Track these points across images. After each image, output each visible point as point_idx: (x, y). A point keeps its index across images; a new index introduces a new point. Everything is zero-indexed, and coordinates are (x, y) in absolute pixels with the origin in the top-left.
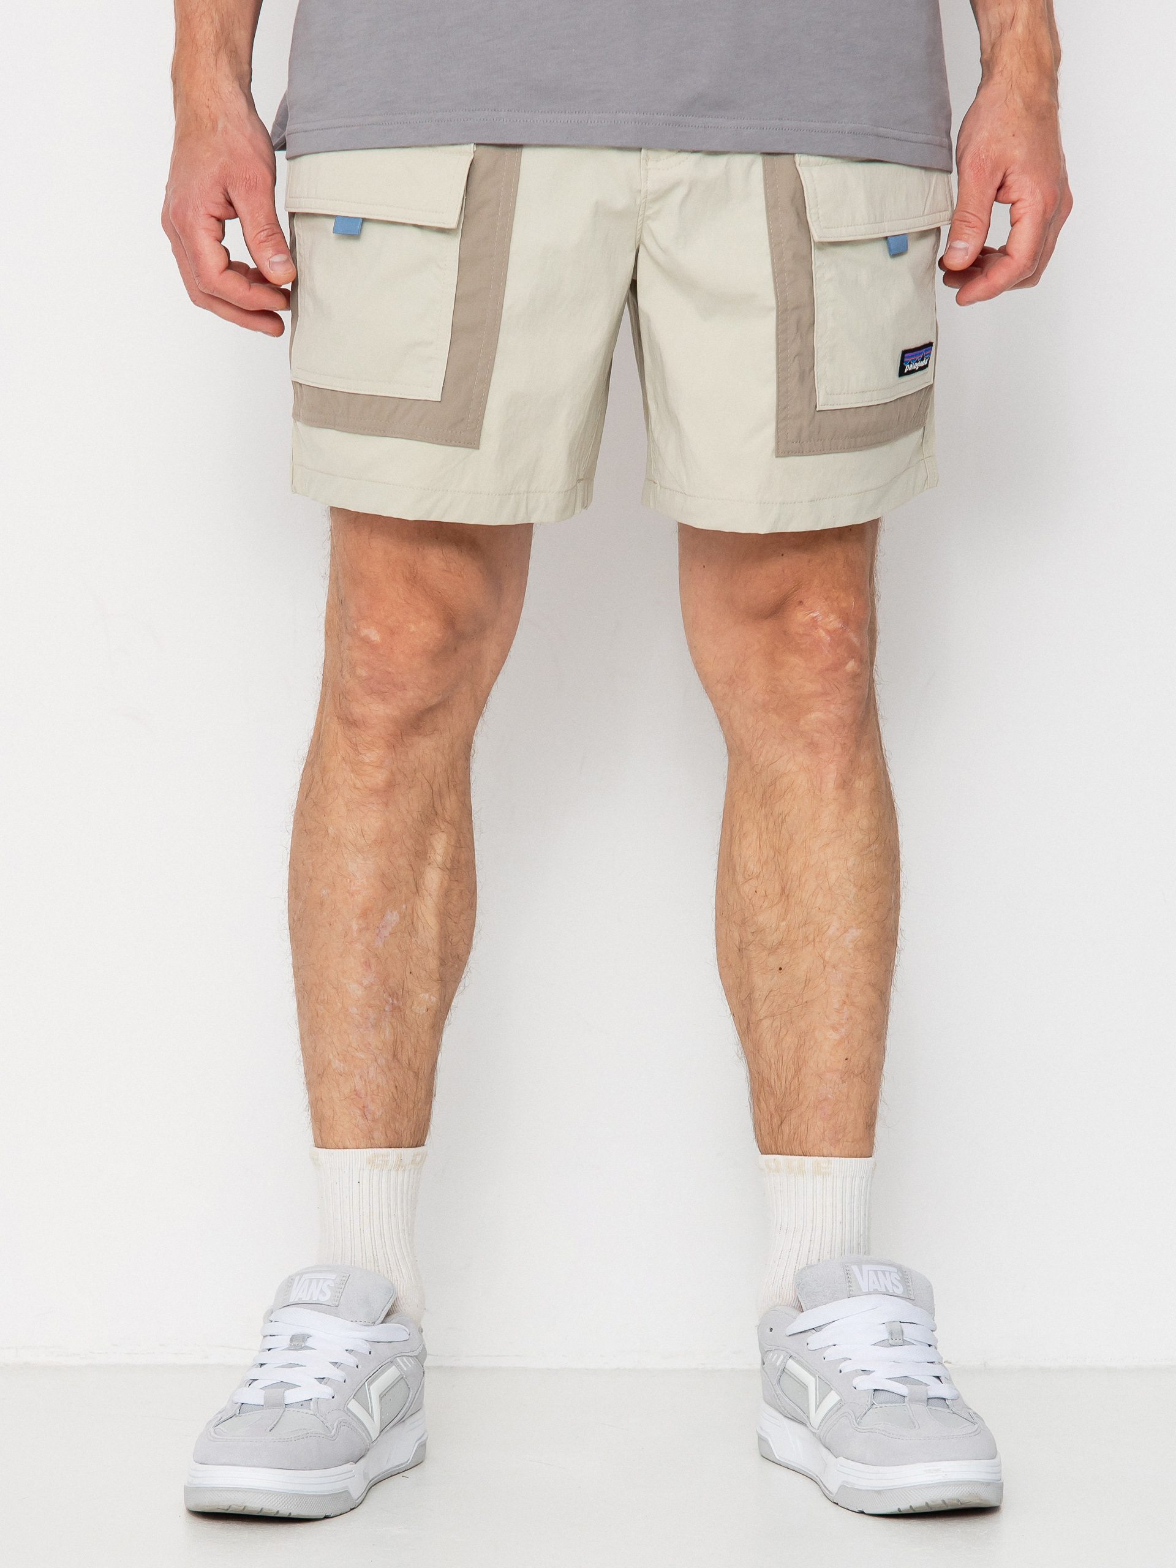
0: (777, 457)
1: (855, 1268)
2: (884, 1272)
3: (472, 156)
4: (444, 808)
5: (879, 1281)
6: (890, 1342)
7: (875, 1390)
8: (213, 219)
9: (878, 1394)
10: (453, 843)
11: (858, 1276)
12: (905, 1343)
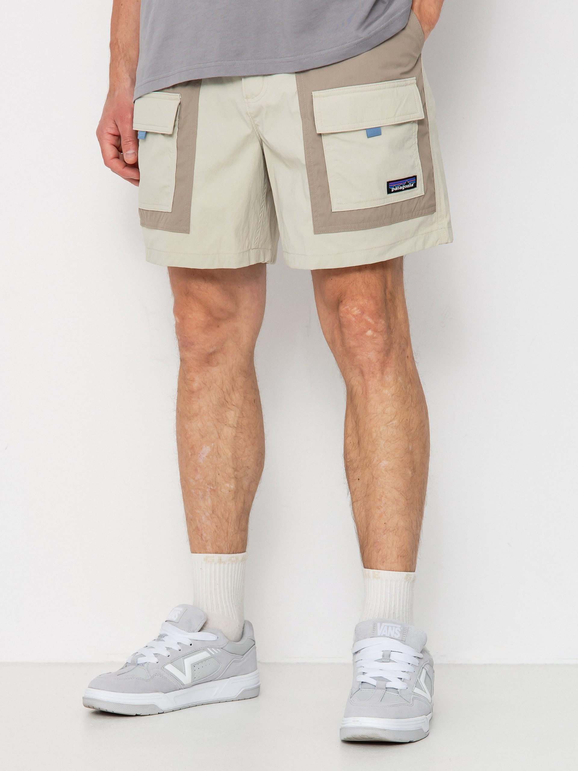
0: (314, 234)
1: (379, 624)
2: (392, 627)
3: (180, 101)
4: (231, 399)
5: (388, 632)
6: (383, 660)
7: (362, 682)
8: (110, 135)
9: (364, 684)
10: (237, 415)
11: (378, 627)
12: (390, 661)
